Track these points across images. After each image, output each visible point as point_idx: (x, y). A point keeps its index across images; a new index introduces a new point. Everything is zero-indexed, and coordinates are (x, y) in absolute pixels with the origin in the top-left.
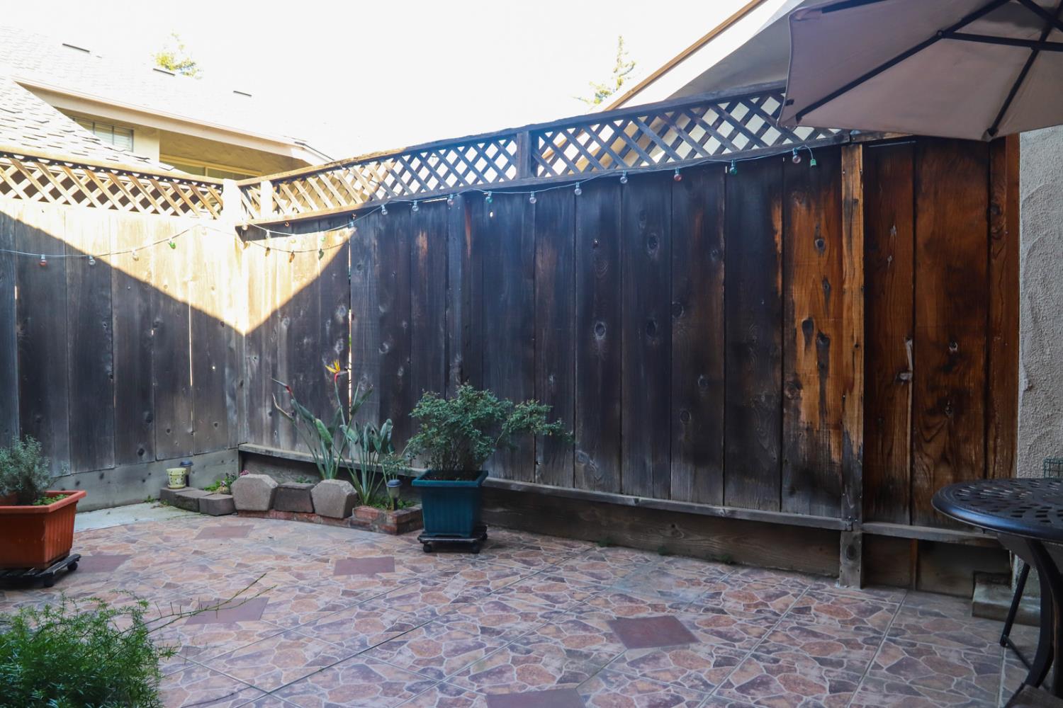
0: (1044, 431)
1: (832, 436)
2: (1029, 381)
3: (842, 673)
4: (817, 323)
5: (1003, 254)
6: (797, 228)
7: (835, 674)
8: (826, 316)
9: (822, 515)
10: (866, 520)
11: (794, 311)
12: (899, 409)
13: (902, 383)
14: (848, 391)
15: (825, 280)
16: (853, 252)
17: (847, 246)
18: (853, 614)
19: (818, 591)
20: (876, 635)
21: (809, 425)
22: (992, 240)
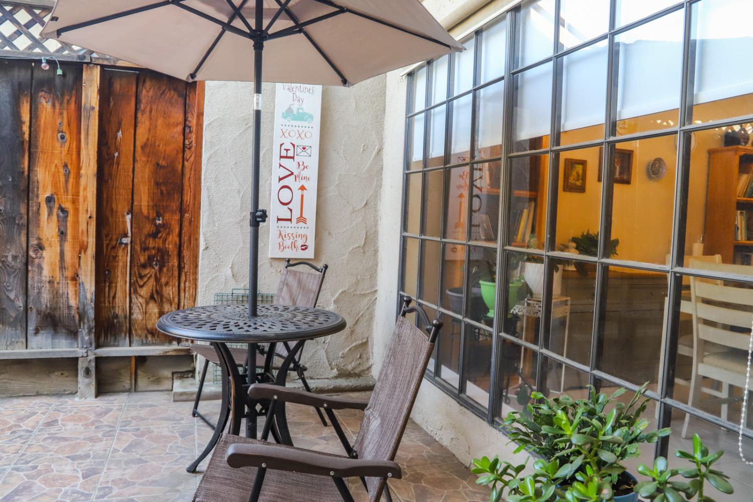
0: (214, 276)
1: (69, 285)
2: (206, 244)
3: (91, 462)
4: (58, 198)
5: (192, 159)
6: (42, 122)
7: (84, 464)
8: (66, 194)
9: (62, 347)
10: (98, 346)
11: (38, 188)
12: (121, 264)
13: (123, 245)
14: (83, 251)
15: (66, 166)
16: (89, 146)
17: (85, 141)
18: (92, 418)
19: (62, 406)
20: (111, 429)
21: (51, 278)
22: (186, 149)
